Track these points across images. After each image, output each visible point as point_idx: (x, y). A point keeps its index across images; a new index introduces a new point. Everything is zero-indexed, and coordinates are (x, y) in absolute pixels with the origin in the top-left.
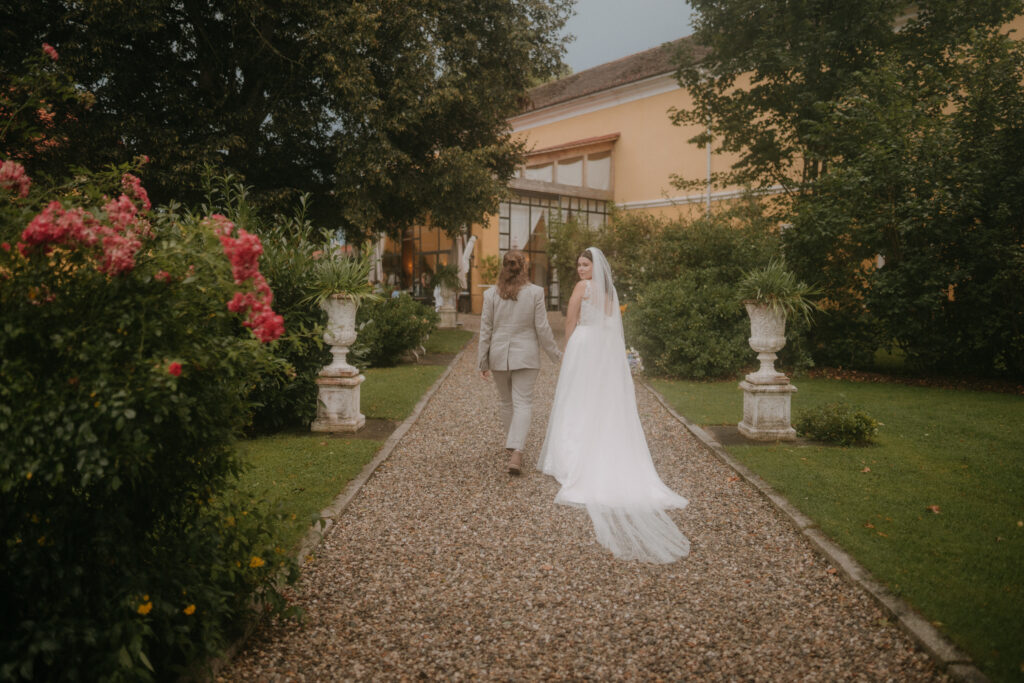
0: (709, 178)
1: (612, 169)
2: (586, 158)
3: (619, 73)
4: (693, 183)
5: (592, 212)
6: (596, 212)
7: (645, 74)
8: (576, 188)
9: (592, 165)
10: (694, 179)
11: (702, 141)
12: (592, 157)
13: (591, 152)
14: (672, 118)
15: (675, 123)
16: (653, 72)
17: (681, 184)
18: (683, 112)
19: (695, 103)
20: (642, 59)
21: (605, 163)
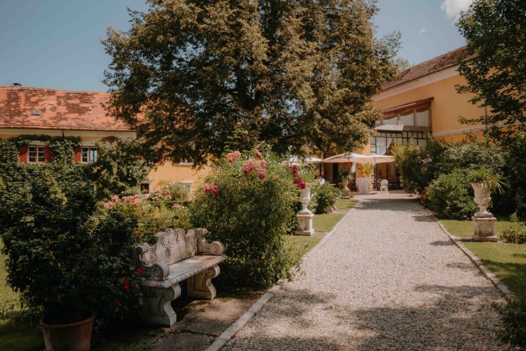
0: (479, 119)
1: (430, 116)
2: (415, 111)
3: (432, 66)
4: (470, 121)
5: (420, 139)
6: (422, 138)
7: (445, 66)
8: (410, 127)
9: (419, 115)
10: (471, 119)
11: (474, 101)
12: (419, 111)
13: (418, 108)
14: (457, 89)
15: (458, 92)
16: (450, 65)
17: (463, 121)
18: (463, 87)
19: (468, 83)
20: (444, 58)
21: (426, 113)
